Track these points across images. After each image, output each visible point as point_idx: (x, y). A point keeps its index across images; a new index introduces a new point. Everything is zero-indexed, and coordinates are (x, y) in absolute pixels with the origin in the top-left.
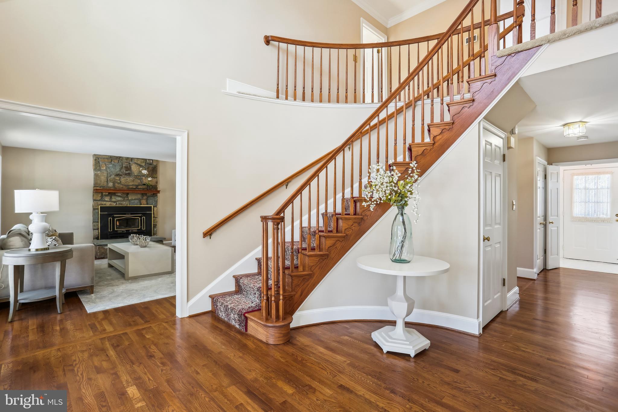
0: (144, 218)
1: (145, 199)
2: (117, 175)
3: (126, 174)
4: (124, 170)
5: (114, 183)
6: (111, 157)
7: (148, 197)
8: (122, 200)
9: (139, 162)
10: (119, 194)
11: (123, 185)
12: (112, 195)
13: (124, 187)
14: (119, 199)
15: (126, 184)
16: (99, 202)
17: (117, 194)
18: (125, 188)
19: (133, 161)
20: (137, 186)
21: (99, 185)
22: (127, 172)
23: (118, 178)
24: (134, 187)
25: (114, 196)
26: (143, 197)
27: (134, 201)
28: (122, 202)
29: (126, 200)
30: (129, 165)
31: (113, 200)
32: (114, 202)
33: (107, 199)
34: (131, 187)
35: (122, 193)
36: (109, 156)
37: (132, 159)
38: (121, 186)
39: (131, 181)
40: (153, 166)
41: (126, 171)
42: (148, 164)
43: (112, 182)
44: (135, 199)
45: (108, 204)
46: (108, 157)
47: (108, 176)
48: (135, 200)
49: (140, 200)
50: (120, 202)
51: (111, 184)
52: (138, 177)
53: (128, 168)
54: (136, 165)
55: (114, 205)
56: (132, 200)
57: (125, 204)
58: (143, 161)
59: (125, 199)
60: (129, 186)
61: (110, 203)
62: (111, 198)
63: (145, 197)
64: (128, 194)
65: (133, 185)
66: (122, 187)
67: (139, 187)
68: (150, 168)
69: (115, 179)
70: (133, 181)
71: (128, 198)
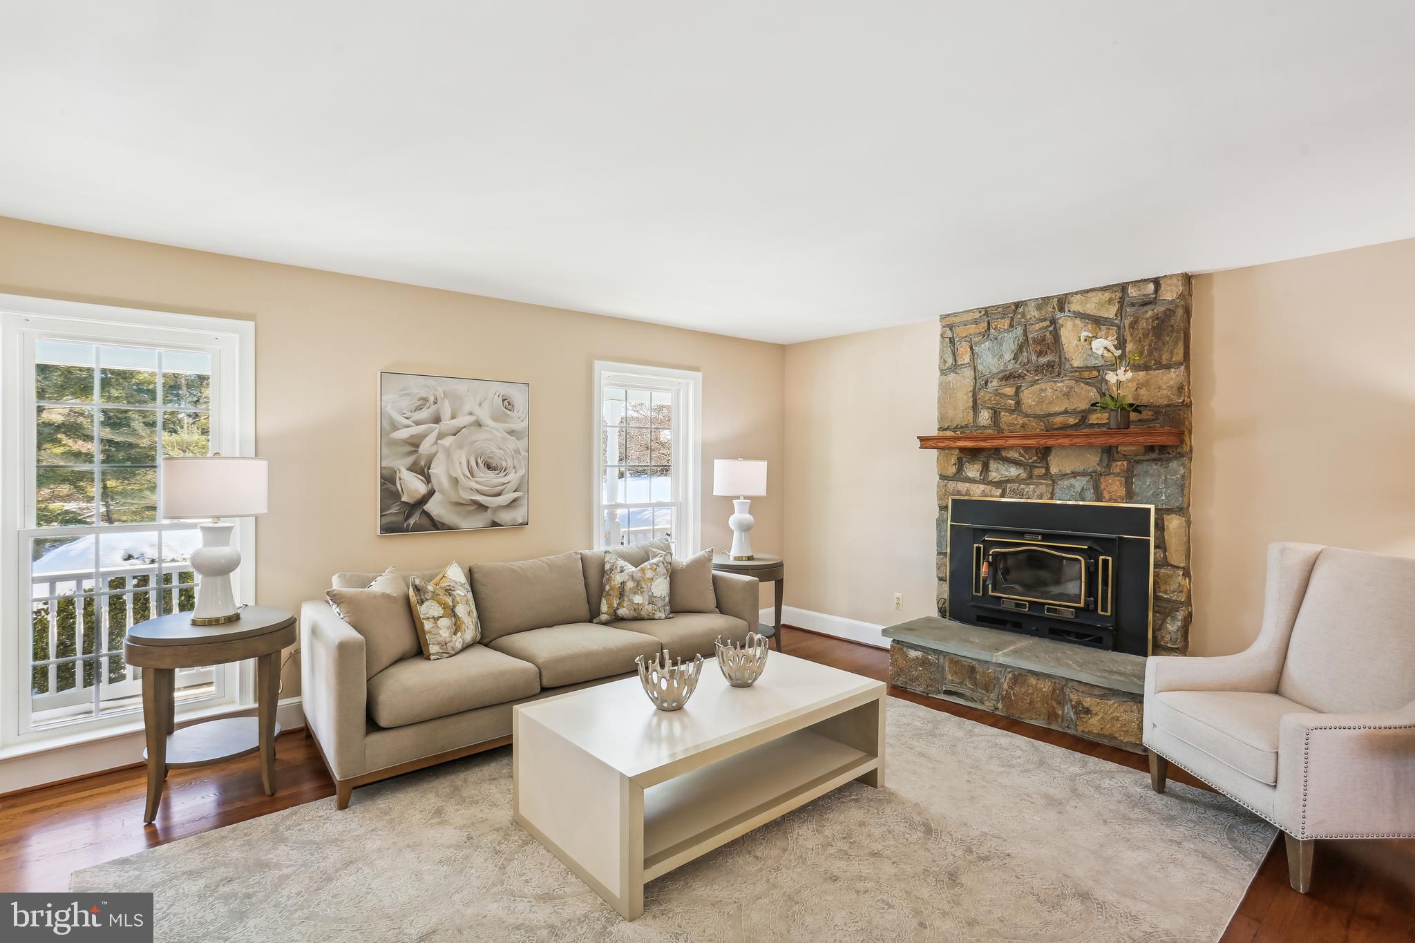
0: (1105, 562)
1: (1117, 475)
2: (1007, 377)
3: (1039, 369)
4: (1030, 355)
5: (995, 412)
6: (986, 312)
7: (1134, 462)
8: (1024, 476)
9: (1091, 307)
10: (1013, 454)
11: (1027, 416)
12: (989, 457)
13: (1033, 423)
14: (1013, 471)
15: (1038, 411)
16: (952, 485)
17: (1004, 454)
18: (1036, 426)
19: (1067, 310)
20: (1084, 415)
21: (951, 421)
22: (1043, 360)
23: (1010, 391)
24: (1072, 421)
25: (995, 459)
26: (1108, 466)
27: (1072, 481)
28: (1022, 486)
29: (1040, 477)
30: (1051, 328)
31: (994, 475)
32: (998, 484)
33: (973, 471)
34: (1058, 420)
35: (1023, 448)
36: (979, 310)
37: (1062, 302)
38: (1021, 420)
39: (1057, 397)
40: (1160, 309)
41: (1040, 354)
42: (1133, 304)
43: (988, 408)
44: (1075, 474)
45: (977, 492)
46: (977, 315)
47: (978, 384)
48: (1075, 477)
49: (1096, 479)
50: (1015, 486)
51: (985, 417)
52: (1086, 374)
53: (1050, 342)
54: (1078, 321)
55: (995, 495)
56: (1064, 476)
57: (1035, 495)
58: (1107, 295)
59: (1037, 472)
60: (1051, 419)
61: (982, 487)
62: (986, 468)
63: (1119, 466)
64: (1045, 452)
65: (1066, 412)
66: (1023, 426)
67: (1094, 418)
68: (1143, 324)
69: (999, 393)
70: (1067, 395)
71: (1048, 469)
